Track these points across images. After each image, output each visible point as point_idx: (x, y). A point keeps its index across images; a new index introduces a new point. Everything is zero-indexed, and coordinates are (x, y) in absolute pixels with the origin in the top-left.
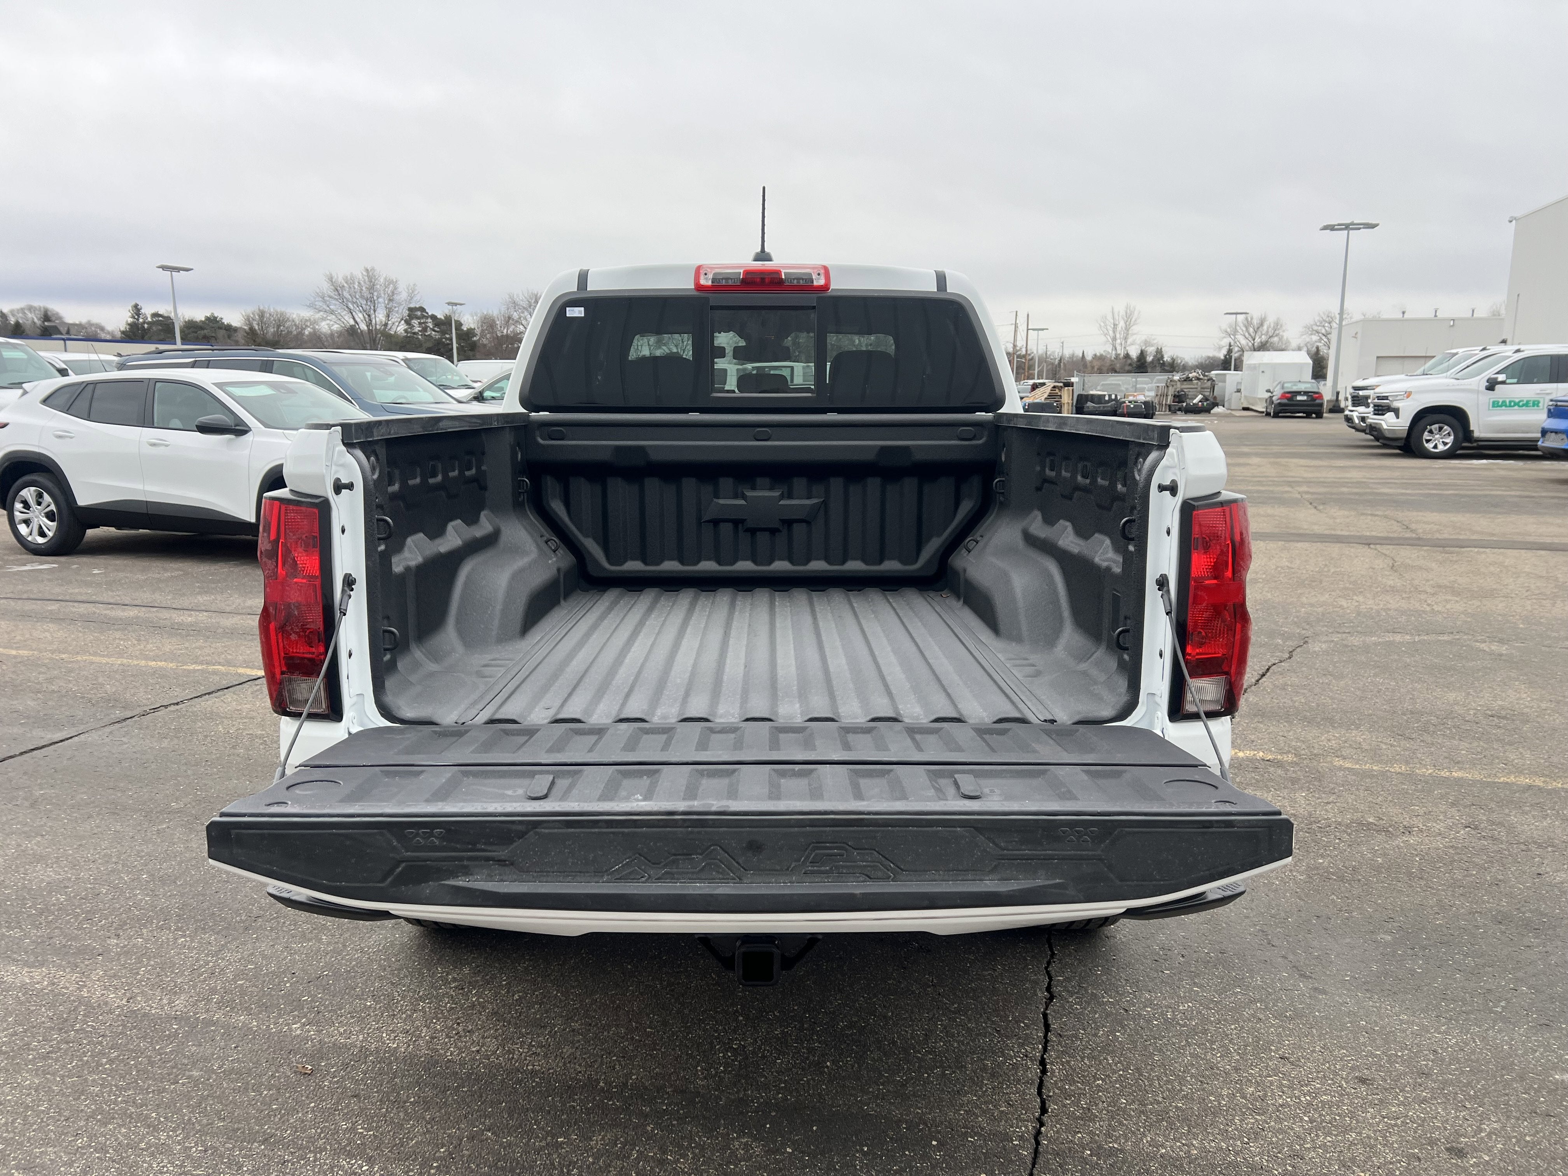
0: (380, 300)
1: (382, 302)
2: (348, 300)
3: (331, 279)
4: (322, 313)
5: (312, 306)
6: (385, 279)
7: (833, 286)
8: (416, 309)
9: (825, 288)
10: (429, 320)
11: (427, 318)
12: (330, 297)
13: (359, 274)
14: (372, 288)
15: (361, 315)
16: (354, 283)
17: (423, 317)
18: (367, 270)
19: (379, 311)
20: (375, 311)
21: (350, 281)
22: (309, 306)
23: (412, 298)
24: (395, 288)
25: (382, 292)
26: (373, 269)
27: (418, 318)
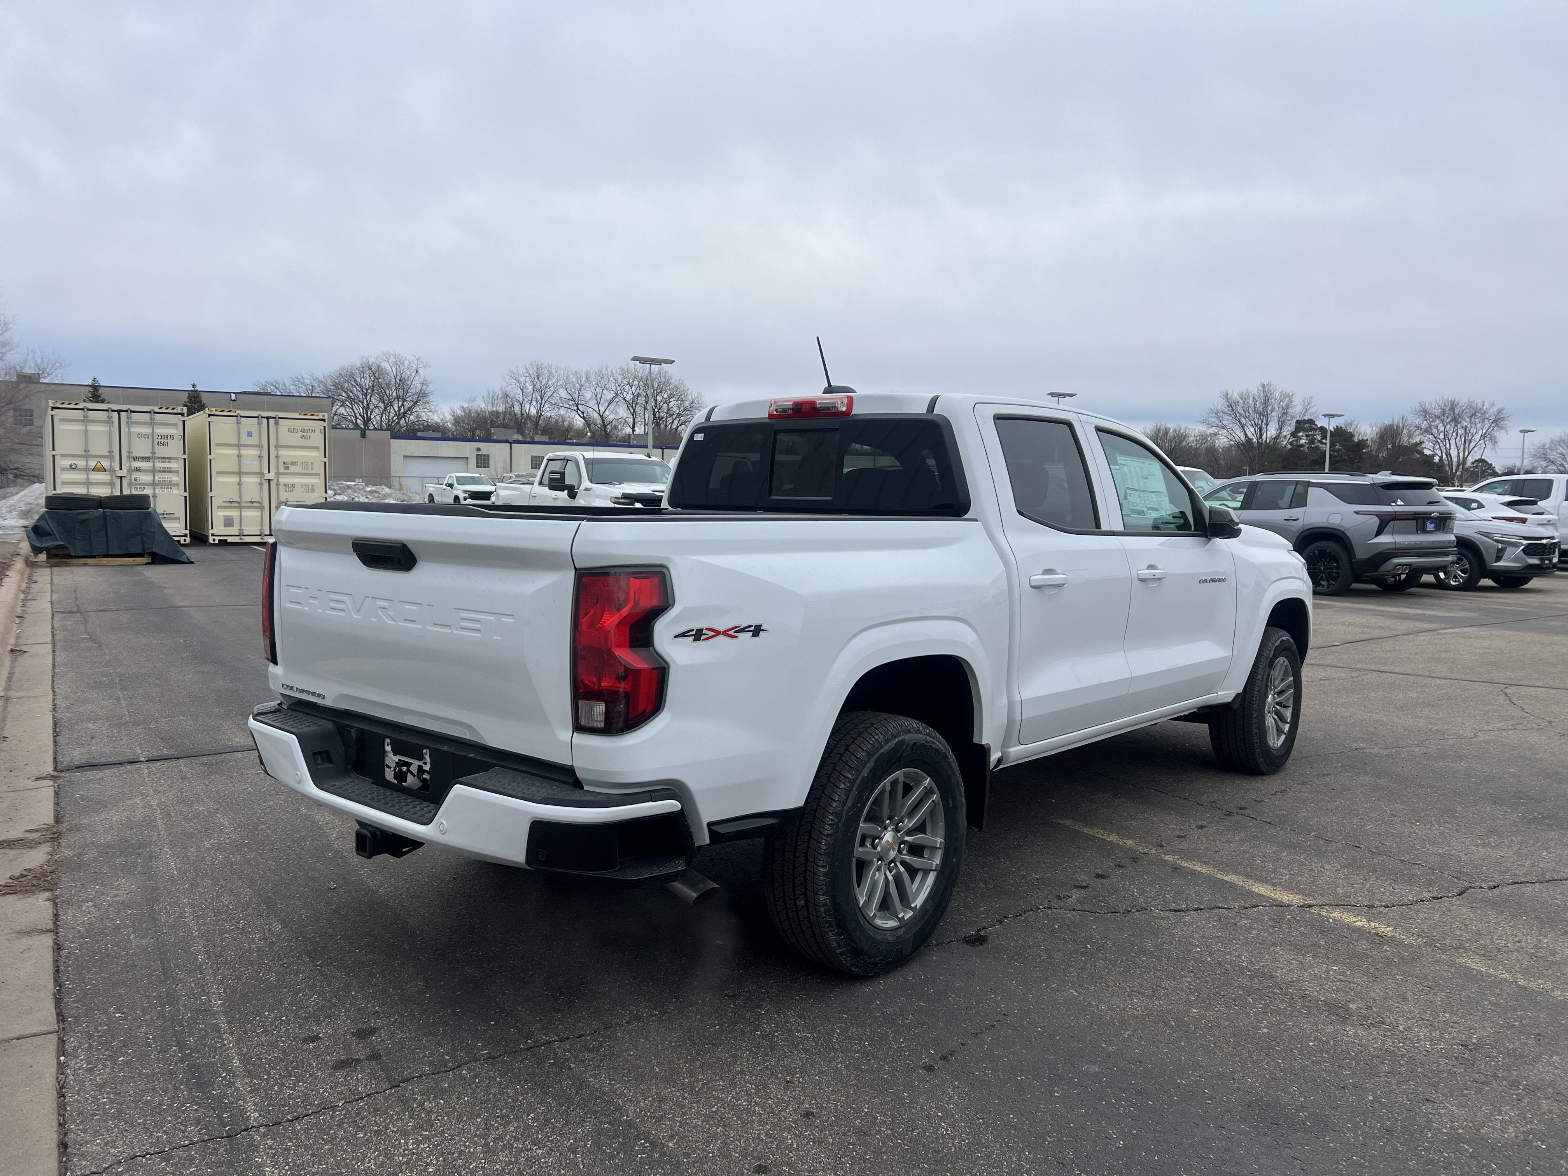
0: (1274, 414)
1: (1274, 416)
2: (1240, 415)
3: (1226, 395)
4: (1213, 428)
5: (1204, 422)
6: (1281, 393)
7: (854, 412)
8: (1305, 422)
9: (848, 413)
10: (1318, 432)
11: (1316, 430)
12: (1225, 413)
13: (1254, 389)
14: (1266, 402)
15: (1252, 429)
16: (1248, 398)
17: (1311, 429)
18: (1263, 386)
19: (1271, 424)
20: (1267, 425)
21: (1244, 397)
22: (1203, 422)
23: (1307, 411)
24: (1291, 402)
25: (1276, 406)
26: (1269, 384)
27: (1305, 430)
